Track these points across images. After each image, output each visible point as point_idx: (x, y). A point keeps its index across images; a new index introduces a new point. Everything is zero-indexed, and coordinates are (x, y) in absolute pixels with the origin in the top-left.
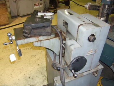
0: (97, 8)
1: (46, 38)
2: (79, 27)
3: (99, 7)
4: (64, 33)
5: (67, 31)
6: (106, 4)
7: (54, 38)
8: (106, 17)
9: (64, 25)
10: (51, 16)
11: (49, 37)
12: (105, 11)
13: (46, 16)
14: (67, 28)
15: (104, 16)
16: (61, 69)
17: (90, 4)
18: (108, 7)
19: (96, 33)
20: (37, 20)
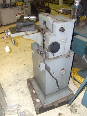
0: (69, 12)
1: (31, 32)
2: (53, 22)
3: (71, 11)
4: (45, 30)
5: (46, 28)
6: (76, 9)
7: (37, 32)
8: (76, 19)
9: (44, 24)
10: (34, 18)
11: (34, 32)
12: (75, 14)
13: (31, 18)
14: (46, 25)
15: (75, 18)
16: (43, 53)
17: (64, 9)
18: (77, 10)
19: (64, 26)
20: (25, 20)
